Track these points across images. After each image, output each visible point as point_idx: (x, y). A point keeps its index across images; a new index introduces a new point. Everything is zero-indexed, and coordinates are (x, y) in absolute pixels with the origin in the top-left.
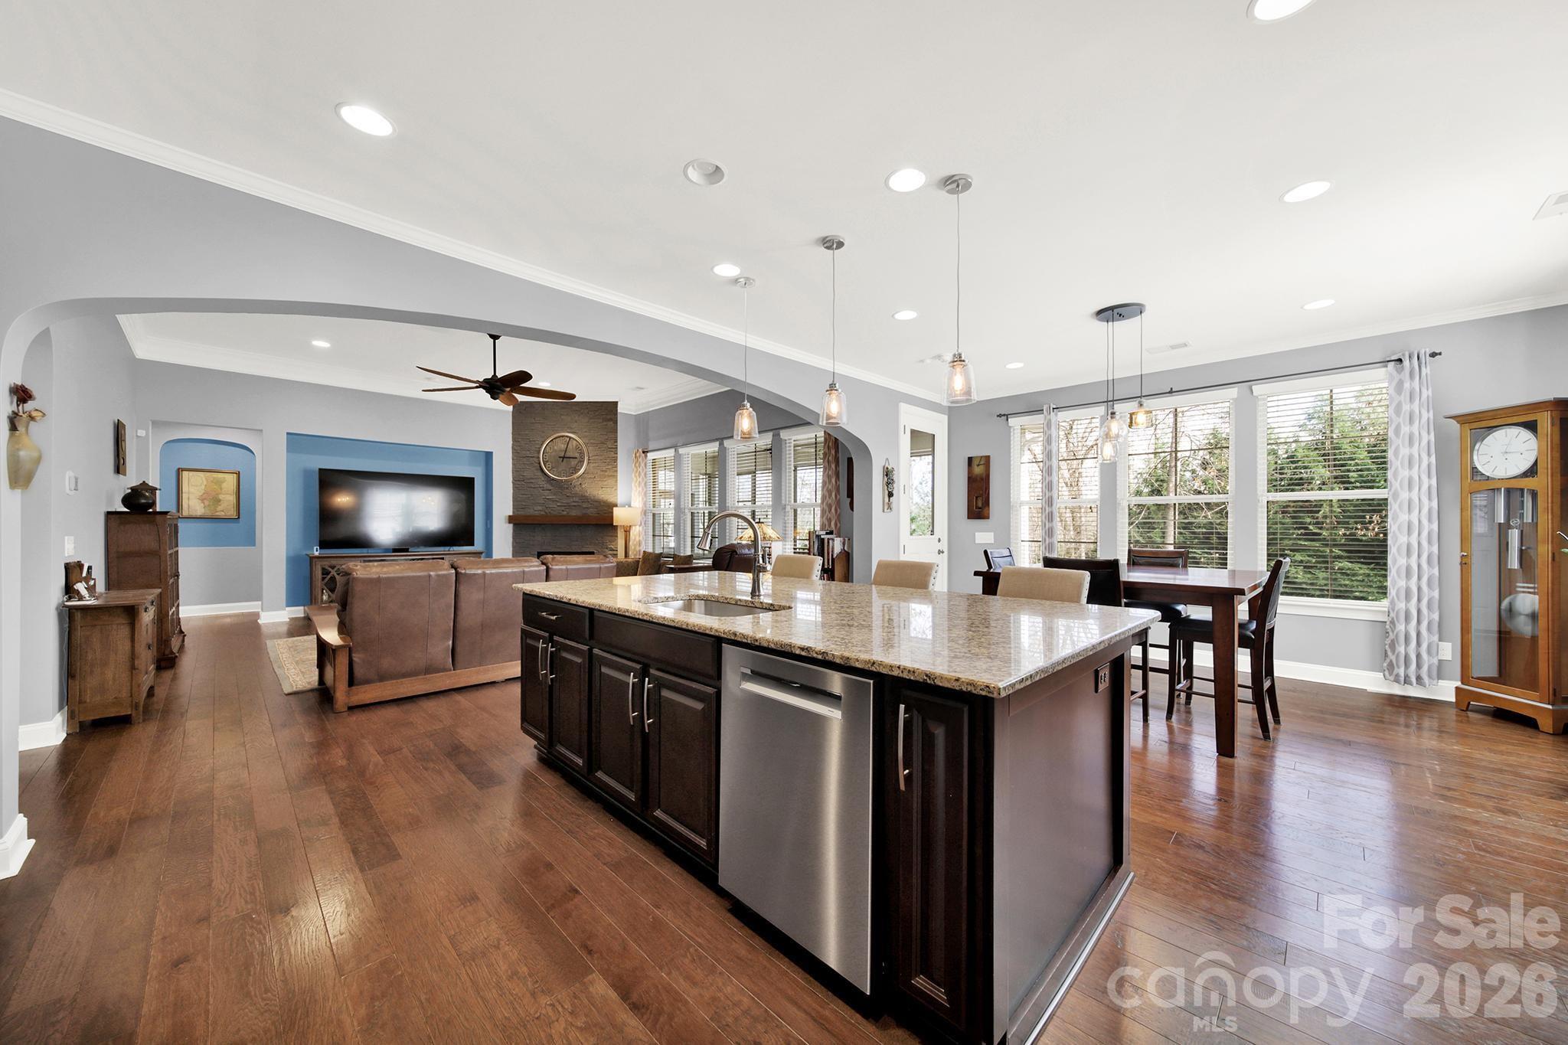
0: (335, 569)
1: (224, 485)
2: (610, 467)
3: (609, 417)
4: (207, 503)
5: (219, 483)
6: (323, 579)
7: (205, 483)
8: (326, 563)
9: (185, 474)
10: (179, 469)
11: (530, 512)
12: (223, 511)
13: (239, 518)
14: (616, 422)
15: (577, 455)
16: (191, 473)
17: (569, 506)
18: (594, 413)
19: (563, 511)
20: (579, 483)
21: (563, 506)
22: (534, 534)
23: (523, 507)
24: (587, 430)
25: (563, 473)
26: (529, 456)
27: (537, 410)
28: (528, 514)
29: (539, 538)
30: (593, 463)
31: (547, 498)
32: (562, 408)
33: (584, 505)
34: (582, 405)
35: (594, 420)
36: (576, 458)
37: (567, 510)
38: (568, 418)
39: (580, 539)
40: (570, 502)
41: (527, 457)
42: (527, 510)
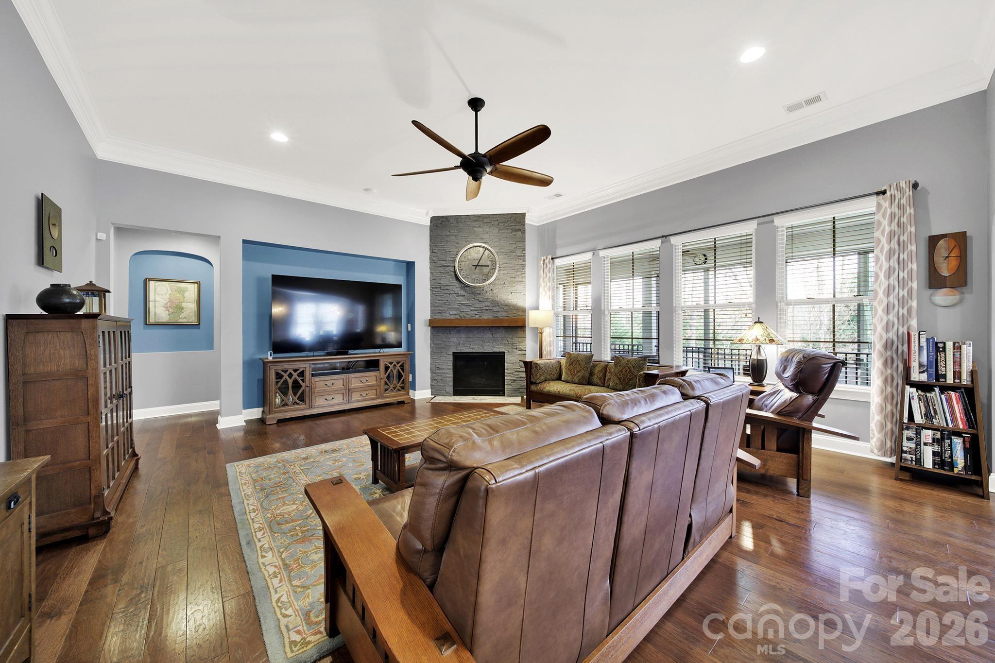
0: (288, 373)
1: (187, 294)
2: (518, 273)
3: (517, 227)
4: (171, 311)
5: (182, 292)
6: (277, 383)
7: (170, 292)
8: (279, 368)
9: (152, 284)
10: (146, 279)
11: (447, 316)
12: (185, 318)
13: (199, 324)
14: (524, 232)
15: (489, 263)
16: (158, 283)
17: (481, 310)
18: (504, 224)
19: (476, 315)
20: (491, 289)
21: (476, 310)
22: (449, 336)
23: (440, 311)
24: (497, 240)
25: (477, 280)
26: (445, 266)
27: (452, 223)
28: (444, 318)
29: (455, 340)
30: (503, 270)
31: (461, 303)
32: (475, 221)
33: (495, 309)
34: (493, 218)
35: (504, 231)
36: (488, 266)
37: (479, 314)
38: (480, 230)
39: (492, 340)
40: (482, 306)
41: (443, 266)
42: (443, 314)
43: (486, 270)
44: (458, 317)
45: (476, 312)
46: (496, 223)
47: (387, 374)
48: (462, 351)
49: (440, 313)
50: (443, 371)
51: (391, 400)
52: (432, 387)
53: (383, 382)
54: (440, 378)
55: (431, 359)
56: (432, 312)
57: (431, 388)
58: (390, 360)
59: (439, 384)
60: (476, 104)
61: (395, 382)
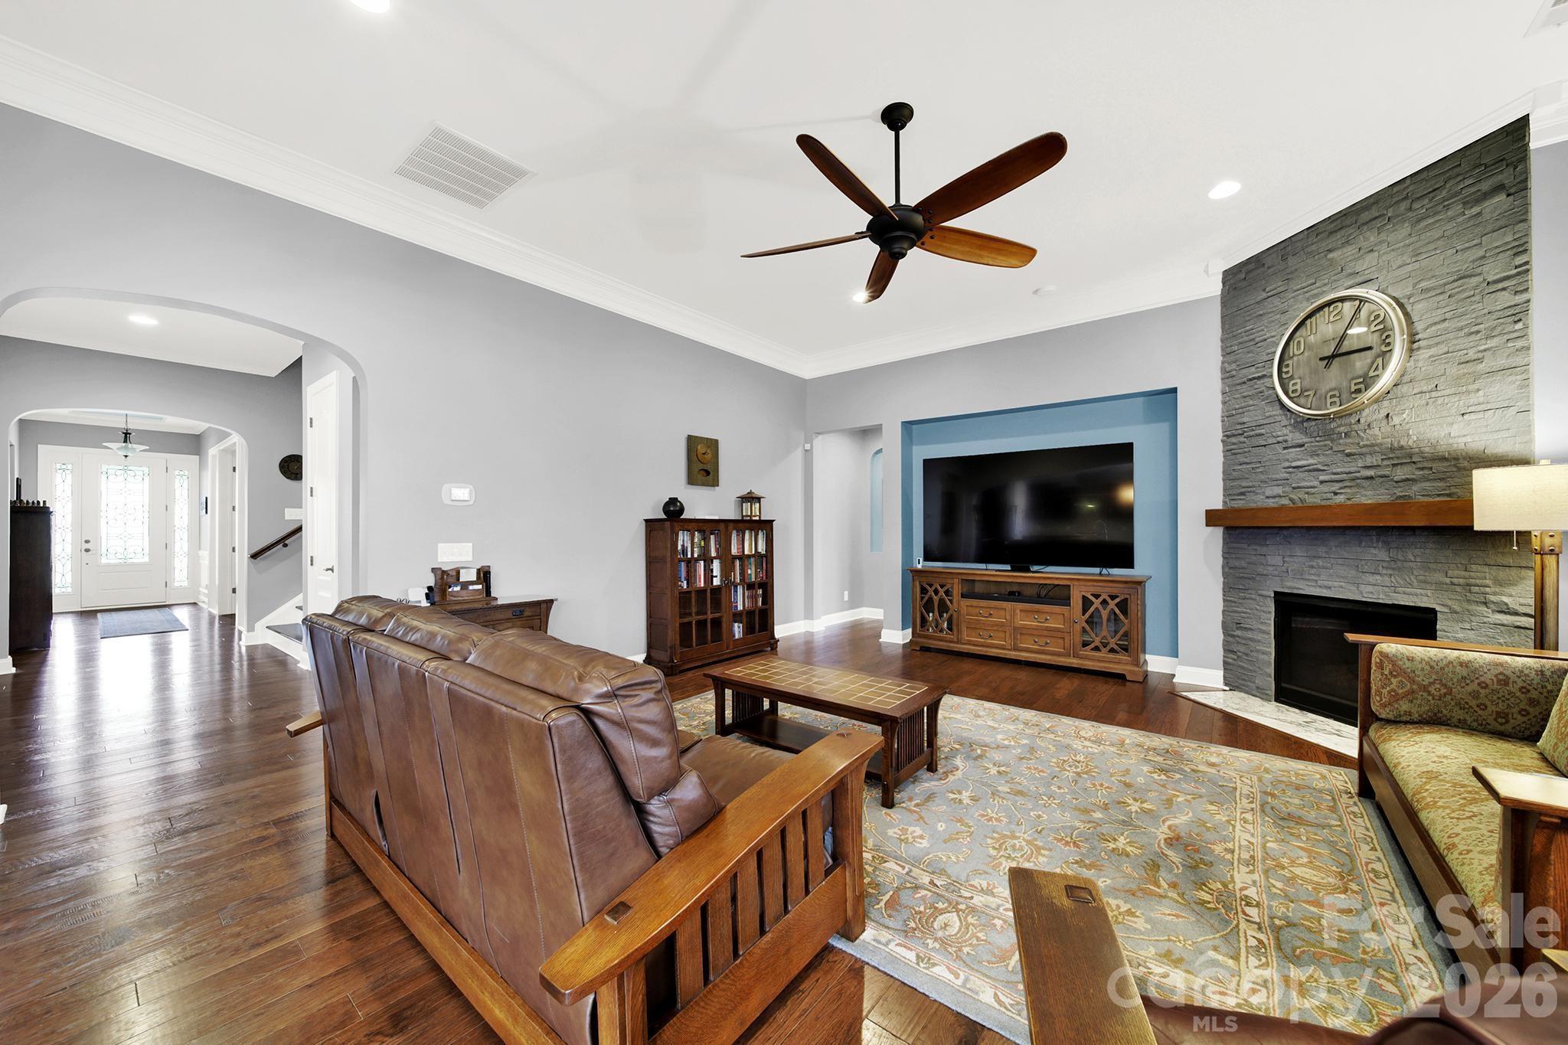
0: (933, 588)
8: (924, 580)
11: (1260, 500)
15: (1371, 340)
17: (1353, 479)
18: (1431, 200)
19: (1336, 494)
20: (1383, 413)
21: (1337, 481)
22: (1264, 550)
23: (1243, 490)
24: (1406, 259)
25: (1332, 397)
26: (1254, 378)
27: (1272, 266)
28: (1253, 505)
29: (1277, 560)
30: (1429, 347)
31: (1294, 464)
32: (1331, 233)
33: (1400, 473)
34: (1392, 196)
35: (1430, 221)
36: (1370, 348)
37: (1348, 490)
38: (1350, 251)
39: (1387, 568)
40: (1352, 469)
41: (1250, 380)
42: (1250, 497)
43: (1360, 363)
44: (1285, 501)
45: (1335, 487)
46: (1403, 206)
47: (1087, 615)
48: (1295, 591)
49: (1243, 494)
50: (1250, 635)
51: (1093, 666)
52: (1227, 666)
53: (1078, 627)
54: (1242, 649)
55: (1224, 600)
56: (1227, 492)
57: (1225, 669)
58: (1096, 590)
59: (1241, 664)
60: (896, 116)
61: (1104, 633)
